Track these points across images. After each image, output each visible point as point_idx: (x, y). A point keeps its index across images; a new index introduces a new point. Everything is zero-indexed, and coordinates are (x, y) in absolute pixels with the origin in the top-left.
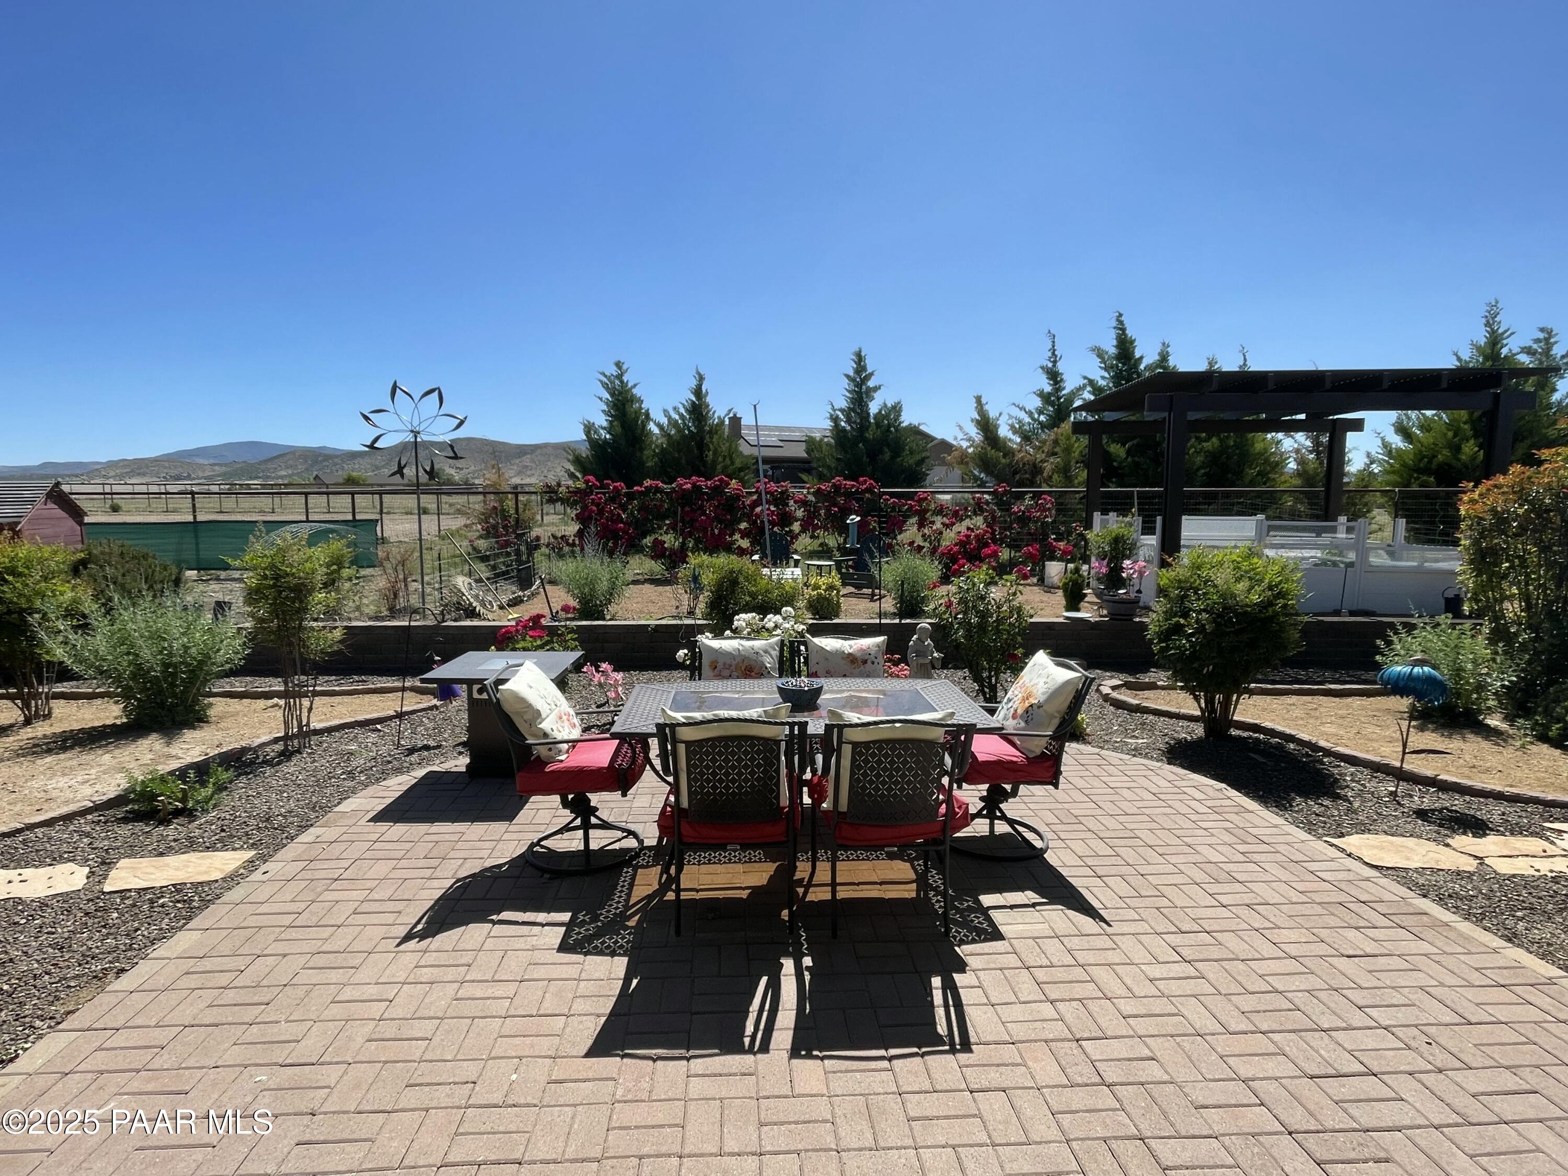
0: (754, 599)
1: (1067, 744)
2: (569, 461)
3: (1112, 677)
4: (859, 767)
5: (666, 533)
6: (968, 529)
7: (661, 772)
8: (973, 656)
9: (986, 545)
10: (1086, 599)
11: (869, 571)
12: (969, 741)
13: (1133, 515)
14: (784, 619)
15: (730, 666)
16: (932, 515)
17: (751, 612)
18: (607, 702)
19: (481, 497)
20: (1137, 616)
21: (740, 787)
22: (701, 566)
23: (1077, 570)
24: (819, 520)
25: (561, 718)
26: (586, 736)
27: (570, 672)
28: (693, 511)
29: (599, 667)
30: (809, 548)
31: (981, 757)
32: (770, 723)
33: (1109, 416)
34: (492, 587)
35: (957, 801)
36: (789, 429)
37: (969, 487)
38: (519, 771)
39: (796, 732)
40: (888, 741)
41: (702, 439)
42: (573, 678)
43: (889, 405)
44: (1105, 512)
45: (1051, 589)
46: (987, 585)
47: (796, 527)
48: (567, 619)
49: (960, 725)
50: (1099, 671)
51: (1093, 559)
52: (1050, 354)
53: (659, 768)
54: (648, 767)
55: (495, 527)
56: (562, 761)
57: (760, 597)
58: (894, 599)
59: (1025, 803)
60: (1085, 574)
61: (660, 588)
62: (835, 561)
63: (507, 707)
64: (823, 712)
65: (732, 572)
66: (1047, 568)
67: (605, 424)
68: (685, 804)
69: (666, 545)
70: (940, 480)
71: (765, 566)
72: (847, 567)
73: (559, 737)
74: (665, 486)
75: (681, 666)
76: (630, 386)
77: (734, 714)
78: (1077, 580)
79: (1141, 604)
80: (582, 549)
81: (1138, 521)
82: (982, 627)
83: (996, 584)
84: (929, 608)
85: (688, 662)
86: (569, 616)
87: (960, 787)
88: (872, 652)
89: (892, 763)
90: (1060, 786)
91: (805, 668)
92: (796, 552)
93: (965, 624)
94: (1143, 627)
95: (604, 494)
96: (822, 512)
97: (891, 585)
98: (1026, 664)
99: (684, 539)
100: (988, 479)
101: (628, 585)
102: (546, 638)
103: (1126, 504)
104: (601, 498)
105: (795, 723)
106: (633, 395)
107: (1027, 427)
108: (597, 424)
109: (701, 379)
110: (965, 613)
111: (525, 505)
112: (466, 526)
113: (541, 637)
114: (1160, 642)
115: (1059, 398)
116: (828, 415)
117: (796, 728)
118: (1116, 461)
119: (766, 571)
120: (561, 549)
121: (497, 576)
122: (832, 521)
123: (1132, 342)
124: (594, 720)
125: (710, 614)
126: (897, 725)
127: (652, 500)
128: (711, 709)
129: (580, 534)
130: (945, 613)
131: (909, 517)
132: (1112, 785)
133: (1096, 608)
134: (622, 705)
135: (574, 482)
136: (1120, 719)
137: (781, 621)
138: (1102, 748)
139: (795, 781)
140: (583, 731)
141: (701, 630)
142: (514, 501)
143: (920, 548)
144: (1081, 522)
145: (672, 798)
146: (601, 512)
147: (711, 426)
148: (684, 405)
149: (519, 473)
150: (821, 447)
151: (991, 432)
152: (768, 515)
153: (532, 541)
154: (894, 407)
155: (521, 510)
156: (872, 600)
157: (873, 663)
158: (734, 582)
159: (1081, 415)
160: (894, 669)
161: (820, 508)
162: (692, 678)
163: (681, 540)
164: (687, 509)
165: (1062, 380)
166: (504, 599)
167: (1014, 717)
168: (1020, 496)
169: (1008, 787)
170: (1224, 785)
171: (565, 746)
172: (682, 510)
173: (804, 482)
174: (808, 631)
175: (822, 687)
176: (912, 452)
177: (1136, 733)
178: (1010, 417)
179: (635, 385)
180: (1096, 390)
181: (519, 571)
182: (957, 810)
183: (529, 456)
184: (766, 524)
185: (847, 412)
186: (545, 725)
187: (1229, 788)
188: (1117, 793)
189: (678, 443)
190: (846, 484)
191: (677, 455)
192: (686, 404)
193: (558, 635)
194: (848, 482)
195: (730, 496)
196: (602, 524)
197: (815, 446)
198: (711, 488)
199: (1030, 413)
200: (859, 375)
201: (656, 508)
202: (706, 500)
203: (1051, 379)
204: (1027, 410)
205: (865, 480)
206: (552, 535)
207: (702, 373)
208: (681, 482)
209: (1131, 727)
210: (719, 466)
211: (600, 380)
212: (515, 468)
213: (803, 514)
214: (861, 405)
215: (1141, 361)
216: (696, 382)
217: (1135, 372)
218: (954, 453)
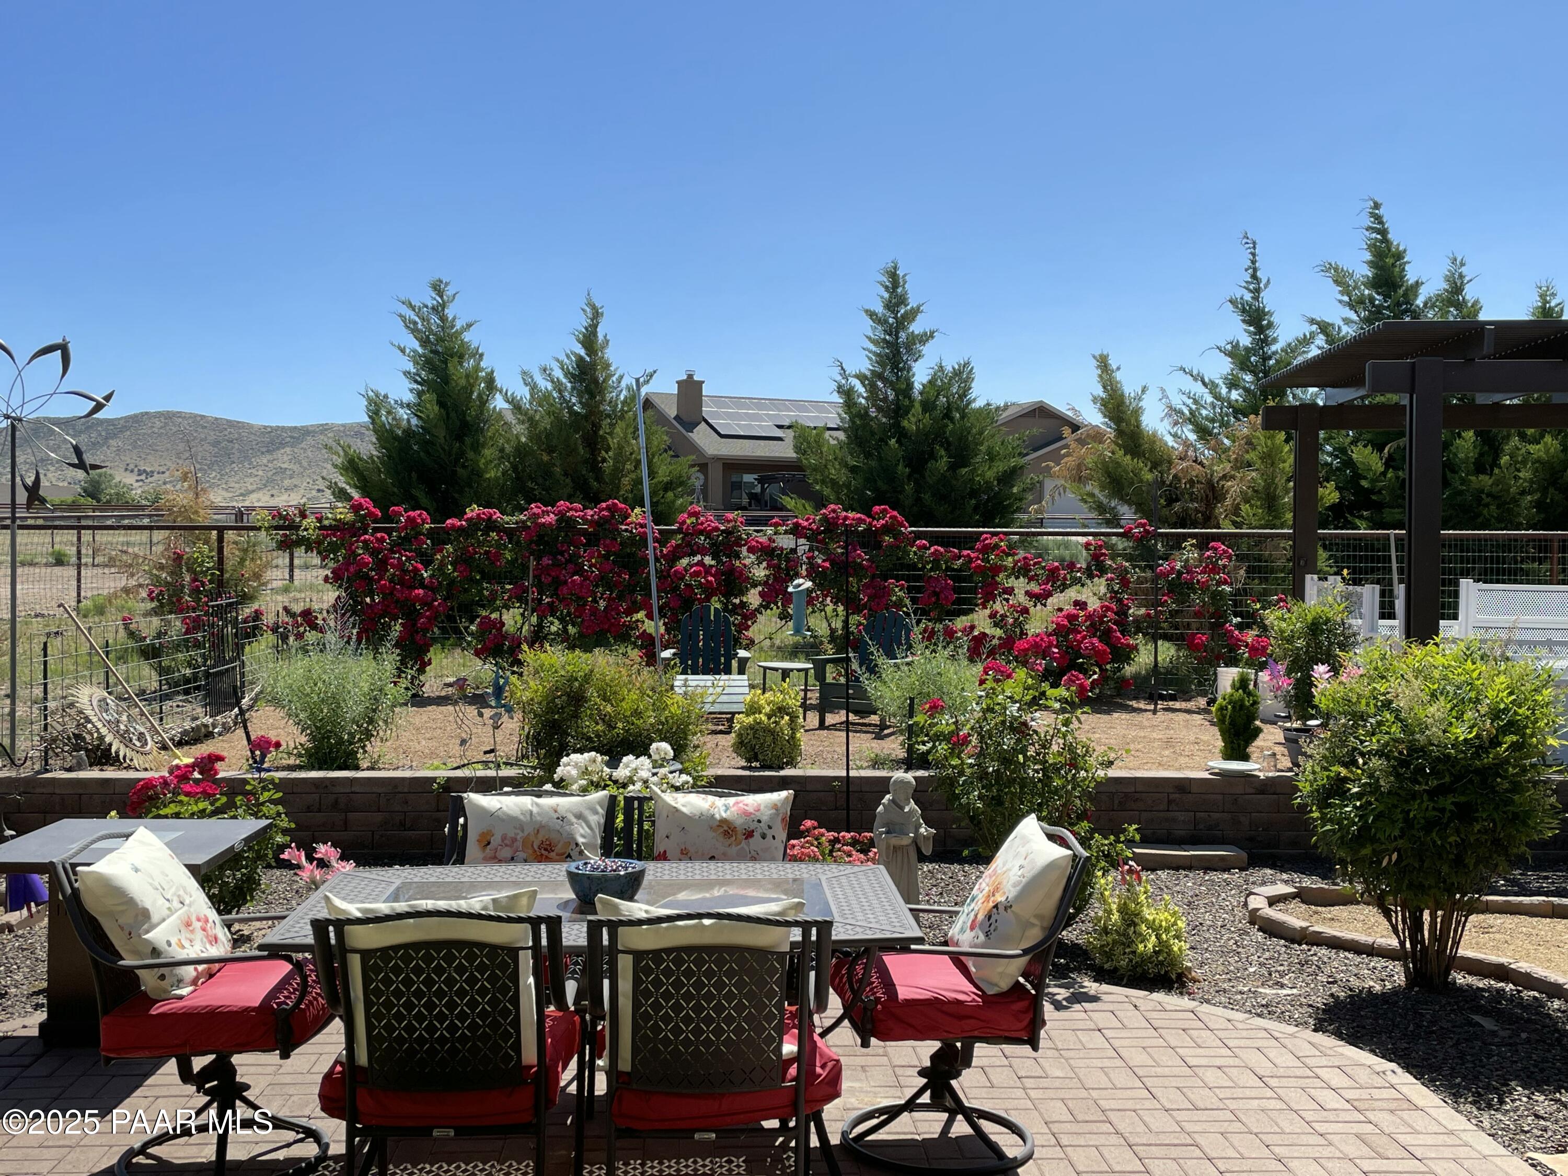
0: (606, 728)
2: (335, 466)
3: (1277, 881)
4: (647, 994)
5: (507, 607)
6: (1075, 603)
14: (654, 763)
15: (514, 840)
16: (1008, 576)
21: (452, 1028)
23: (1244, 683)
25: (188, 924)
28: (557, 565)
29: (315, 850)
30: (777, 636)
31: (904, 994)
32: (499, 919)
34: (154, 708)
36: (797, 404)
38: (106, 1012)
39: (544, 935)
40: (689, 949)
41: (596, 427)
43: (949, 369)
46: (1028, 704)
47: (753, 598)
48: (286, 768)
50: (1268, 871)
52: (1247, 277)
56: (181, 998)
62: (816, 661)
63: (89, 903)
65: (572, 678)
66: (1216, 675)
67: (409, 397)
68: (363, 1058)
73: (182, 955)
74: (506, 518)
76: (458, 326)
78: (1242, 700)
84: (926, 746)
88: (764, 818)
89: (699, 985)
92: (749, 646)
95: (389, 531)
99: (541, 618)
100: (1123, 510)
102: (220, 798)
103: (1377, 559)
104: (382, 540)
106: (462, 344)
107: (1205, 413)
108: (393, 397)
109: (596, 315)
111: (245, 551)
112: (126, 590)
113: (208, 795)
115: (1265, 358)
116: (834, 386)
117: (543, 928)
118: (1365, 478)
119: (679, 680)
121: (169, 685)
123: (1399, 256)
126: (707, 922)
127: (480, 544)
129: (339, 607)
132: (1195, 1062)
135: (337, 506)
136: (1267, 955)
137: (646, 767)
138: (1207, 1001)
140: (230, 945)
146: (382, 565)
147: (613, 404)
148: (562, 364)
149: (267, 484)
150: (820, 446)
151: (1128, 422)
152: (701, 574)
153: (245, 621)
154: (957, 373)
155: (234, 561)
156: (879, 737)
157: (764, 836)
161: (798, 563)
163: (534, 620)
164: (546, 561)
165: (1270, 325)
166: (172, 730)
167: (974, 926)
168: (1173, 544)
170: (1393, 1066)
171: (191, 971)
172: (537, 564)
175: (642, 872)
176: (992, 457)
177: (1284, 979)
178: (1168, 391)
179: (469, 326)
182: (818, 1070)
183: (288, 450)
185: (870, 380)
186: (156, 936)
187: (1399, 1070)
188: (1196, 1076)
189: (549, 435)
190: (846, 518)
191: (546, 458)
192: (566, 360)
193: (246, 794)
194: (851, 514)
195: (629, 538)
196: (382, 590)
197: (808, 443)
198: (592, 523)
199: (1212, 387)
200: (893, 312)
201: (488, 558)
202: (584, 545)
203: (1249, 323)
204: (1207, 380)
205: (885, 510)
206: (286, 609)
207: (598, 305)
208: (536, 510)
209: (1281, 968)
210: (625, 481)
211: (401, 316)
212: (260, 473)
213: (767, 573)
214: (897, 367)
215: (1417, 291)
216: (586, 322)
217: (1406, 311)
218: (1066, 459)
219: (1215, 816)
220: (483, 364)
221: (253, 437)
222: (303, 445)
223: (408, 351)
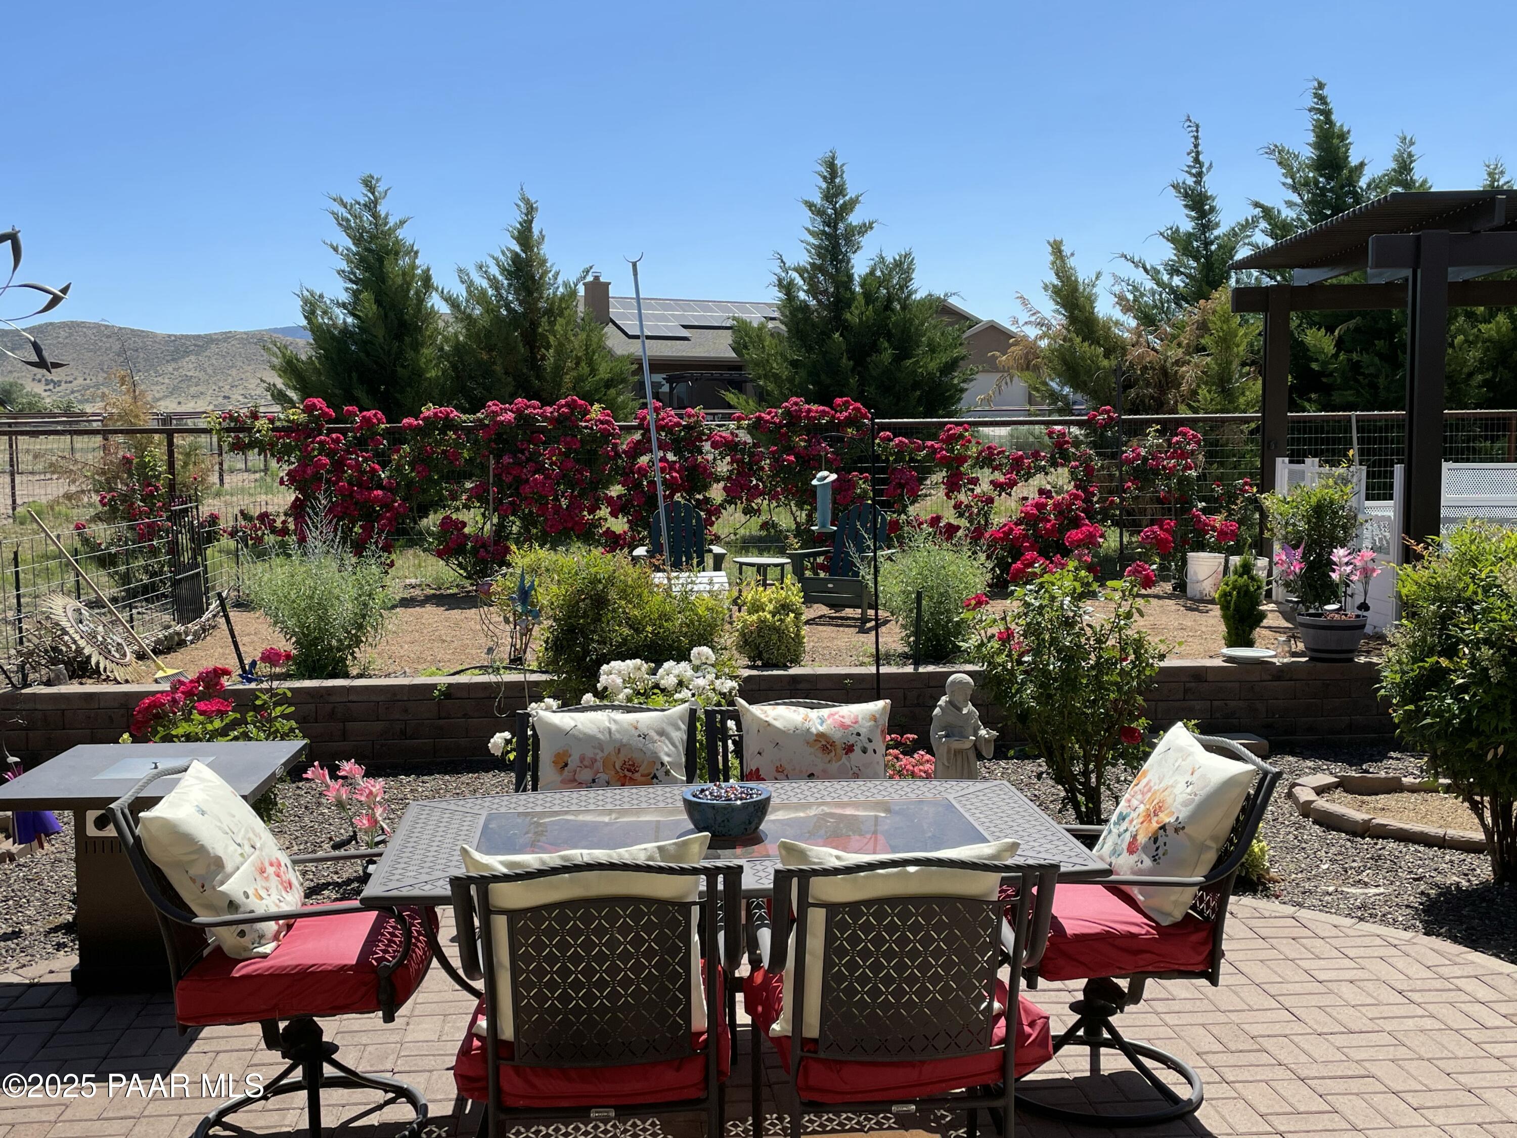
0: (637, 631)
1: (1232, 899)
2: (273, 367)
3: (1315, 770)
4: (841, 953)
5: (467, 507)
6: (1041, 492)
7: (461, 972)
8: (1055, 733)
9: (1076, 523)
10: (1265, 623)
11: (857, 574)
12: (1045, 898)
13: (1350, 462)
14: (696, 669)
15: (594, 761)
16: (973, 467)
17: (632, 657)
18: (354, 837)
19: (98, 440)
20: (1360, 653)
21: (614, 996)
22: (534, 570)
23: (1246, 569)
24: (760, 479)
25: (262, 871)
26: (314, 906)
27: (282, 780)
28: (519, 464)
29: (338, 768)
30: (742, 532)
31: (1071, 928)
32: (671, 871)
33: (1302, 277)
34: (124, 616)
35: (1027, 1011)
36: (703, 304)
37: (1042, 413)
38: (179, 977)
39: (720, 887)
40: (893, 901)
41: (534, 325)
42: (286, 795)
43: (889, 260)
44: (1297, 458)
45: (1197, 604)
46: (1078, 597)
47: (716, 493)
48: (273, 677)
49: (1030, 866)
50: (1291, 758)
51: (1277, 547)
52: (1190, 161)
53: (456, 963)
54: (435, 963)
55: (126, 498)
56: (265, 956)
57: (649, 629)
58: (904, 627)
59: (1157, 1014)
60: (1263, 574)
61: (456, 614)
62: (790, 556)
63: (155, 853)
64: (771, 846)
65: (595, 581)
66: (1189, 561)
67: (344, 297)
68: (507, 1031)
69: (466, 530)
70: (988, 400)
71: (658, 569)
72: (815, 568)
73: (261, 907)
74: (464, 417)
75: (498, 764)
76: (392, 222)
77: (601, 855)
78: (1247, 586)
79: (1368, 630)
80: (302, 540)
81: (1359, 474)
82: (1069, 680)
83: (1093, 595)
84: (970, 643)
85: (512, 756)
86: (278, 670)
87: (1032, 985)
88: (863, 731)
89: (903, 941)
90: (1222, 980)
91: (736, 763)
92: (717, 539)
93: (1038, 673)
94: (1372, 674)
95: (344, 432)
96: (766, 463)
97: (897, 601)
98: (1153, 746)
99: (502, 518)
100: (1079, 396)
101: (394, 607)
102: (232, 715)
103: (1338, 441)
104: (338, 441)
105: (718, 870)
106: (397, 242)
107: (1148, 299)
108: (328, 297)
109: (531, 210)
110: (1037, 652)
111: (188, 455)
112: (68, 496)
113: (222, 714)
114: (1405, 701)
115: (1207, 244)
116: (775, 279)
117: (720, 878)
118: (1317, 360)
119: (659, 578)
120: (260, 540)
121: (132, 594)
122: (784, 480)
123: (1343, 136)
124: (327, 873)
125: (554, 661)
126: (912, 869)
127: (438, 443)
128: (555, 846)
129: (297, 510)
130: (1000, 652)
131: (930, 471)
132: (1322, 976)
133: (1283, 638)
134: (383, 842)
135: (284, 409)
136: (1333, 850)
137: (690, 673)
138: (1300, 905)
139: (720, 980)
140: (307, 896)
141: (536, 693)
142: (165, 448)
143: (951, 530)
144: (1252, 475)
145: (483, 1023)
146: (339, 466)
147: (551, 301)
148: (496, 259)
149: (173, 391)
150: (760, 339)
151: (1082, 309)
152: (663, 470)
153: (201, 525)
154: (898, 264)
155: (178, 465)
156: (863, 631)
157: (864, 751)
158: (599, 601)
159: (1249, 276)
160: (905, 760)
161: (762, 457)
162: (520, 787)
163: (495, 520)
164: (507, 460)
165: (1212, 209)
166: (147, 638)
167: (1132, 850)
168: (1137, 430)
169: (1124, 984)
171: (272, 926)
172: (497, 462)
173: (730, 407)
174: (743, 693)
175: (768, 799)
176: (933, 349)
177: (1364, 877)
178: (1118, 279)
179: (402, 223)
180: (1278, 227)
181: (176, 583)
182: (1027, 1029)
183: (193, 358)
184: (660, 488)
185: (810, 274)
186: (232, 887)
188: (1331, 992)
189: (489, 334)
190: (809, 411)
191: (485, 357)
192: (501, 257)
193: (256, 709)
194: (814, 407)
195: (589, 435)
196: (341, 491)
197: (750, 338)
198: (552, 420)
199: (1153, 273)
200: (831, 202)
201: (446, 458)
202: (544, 443)
203: (1192, 208)
204: (1148, 267)
205: (847, 402)
206: (242, 512)
207: (533, 200)
208: (493, 408)
209: (1354, 865)
210: (567, 378)
211: (333, 213)
212: (167, 381)
213: (730, 468)
214: (836, 259)
215: (1361, 173)
216: (520, 217)
217: (1349, 192)
218: (1013, 348)
219: (1232, 704)
220: (418, 262)
221: (157, 346)
222: (207, 353)
223: (340, 249)
